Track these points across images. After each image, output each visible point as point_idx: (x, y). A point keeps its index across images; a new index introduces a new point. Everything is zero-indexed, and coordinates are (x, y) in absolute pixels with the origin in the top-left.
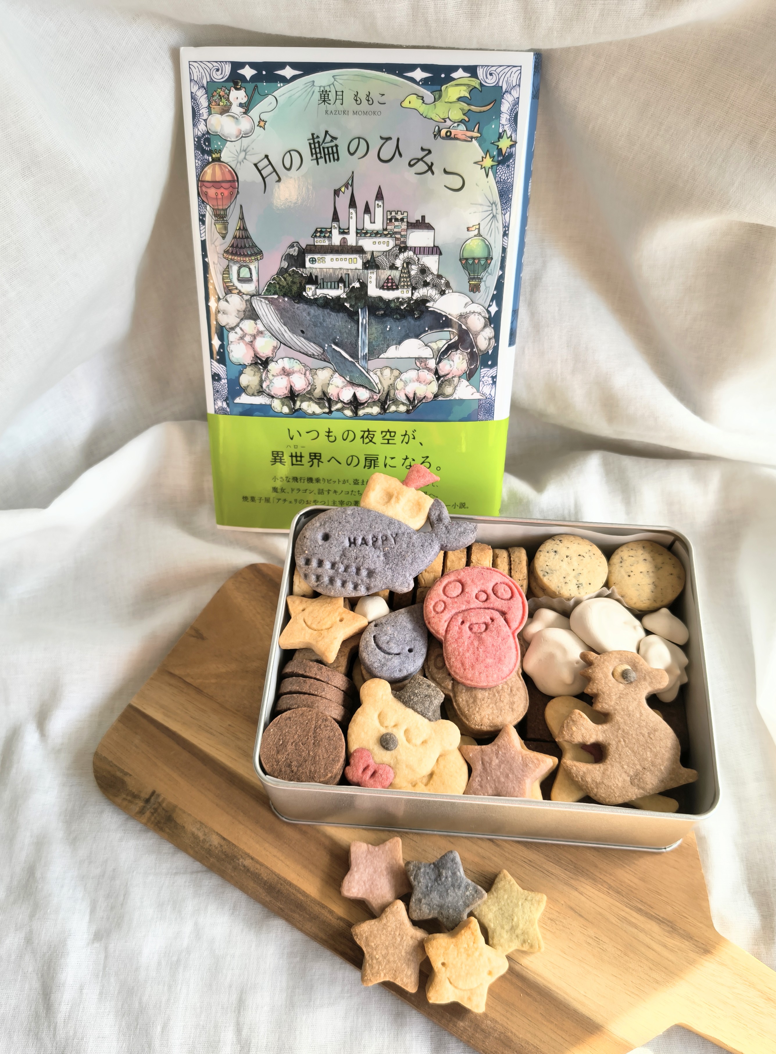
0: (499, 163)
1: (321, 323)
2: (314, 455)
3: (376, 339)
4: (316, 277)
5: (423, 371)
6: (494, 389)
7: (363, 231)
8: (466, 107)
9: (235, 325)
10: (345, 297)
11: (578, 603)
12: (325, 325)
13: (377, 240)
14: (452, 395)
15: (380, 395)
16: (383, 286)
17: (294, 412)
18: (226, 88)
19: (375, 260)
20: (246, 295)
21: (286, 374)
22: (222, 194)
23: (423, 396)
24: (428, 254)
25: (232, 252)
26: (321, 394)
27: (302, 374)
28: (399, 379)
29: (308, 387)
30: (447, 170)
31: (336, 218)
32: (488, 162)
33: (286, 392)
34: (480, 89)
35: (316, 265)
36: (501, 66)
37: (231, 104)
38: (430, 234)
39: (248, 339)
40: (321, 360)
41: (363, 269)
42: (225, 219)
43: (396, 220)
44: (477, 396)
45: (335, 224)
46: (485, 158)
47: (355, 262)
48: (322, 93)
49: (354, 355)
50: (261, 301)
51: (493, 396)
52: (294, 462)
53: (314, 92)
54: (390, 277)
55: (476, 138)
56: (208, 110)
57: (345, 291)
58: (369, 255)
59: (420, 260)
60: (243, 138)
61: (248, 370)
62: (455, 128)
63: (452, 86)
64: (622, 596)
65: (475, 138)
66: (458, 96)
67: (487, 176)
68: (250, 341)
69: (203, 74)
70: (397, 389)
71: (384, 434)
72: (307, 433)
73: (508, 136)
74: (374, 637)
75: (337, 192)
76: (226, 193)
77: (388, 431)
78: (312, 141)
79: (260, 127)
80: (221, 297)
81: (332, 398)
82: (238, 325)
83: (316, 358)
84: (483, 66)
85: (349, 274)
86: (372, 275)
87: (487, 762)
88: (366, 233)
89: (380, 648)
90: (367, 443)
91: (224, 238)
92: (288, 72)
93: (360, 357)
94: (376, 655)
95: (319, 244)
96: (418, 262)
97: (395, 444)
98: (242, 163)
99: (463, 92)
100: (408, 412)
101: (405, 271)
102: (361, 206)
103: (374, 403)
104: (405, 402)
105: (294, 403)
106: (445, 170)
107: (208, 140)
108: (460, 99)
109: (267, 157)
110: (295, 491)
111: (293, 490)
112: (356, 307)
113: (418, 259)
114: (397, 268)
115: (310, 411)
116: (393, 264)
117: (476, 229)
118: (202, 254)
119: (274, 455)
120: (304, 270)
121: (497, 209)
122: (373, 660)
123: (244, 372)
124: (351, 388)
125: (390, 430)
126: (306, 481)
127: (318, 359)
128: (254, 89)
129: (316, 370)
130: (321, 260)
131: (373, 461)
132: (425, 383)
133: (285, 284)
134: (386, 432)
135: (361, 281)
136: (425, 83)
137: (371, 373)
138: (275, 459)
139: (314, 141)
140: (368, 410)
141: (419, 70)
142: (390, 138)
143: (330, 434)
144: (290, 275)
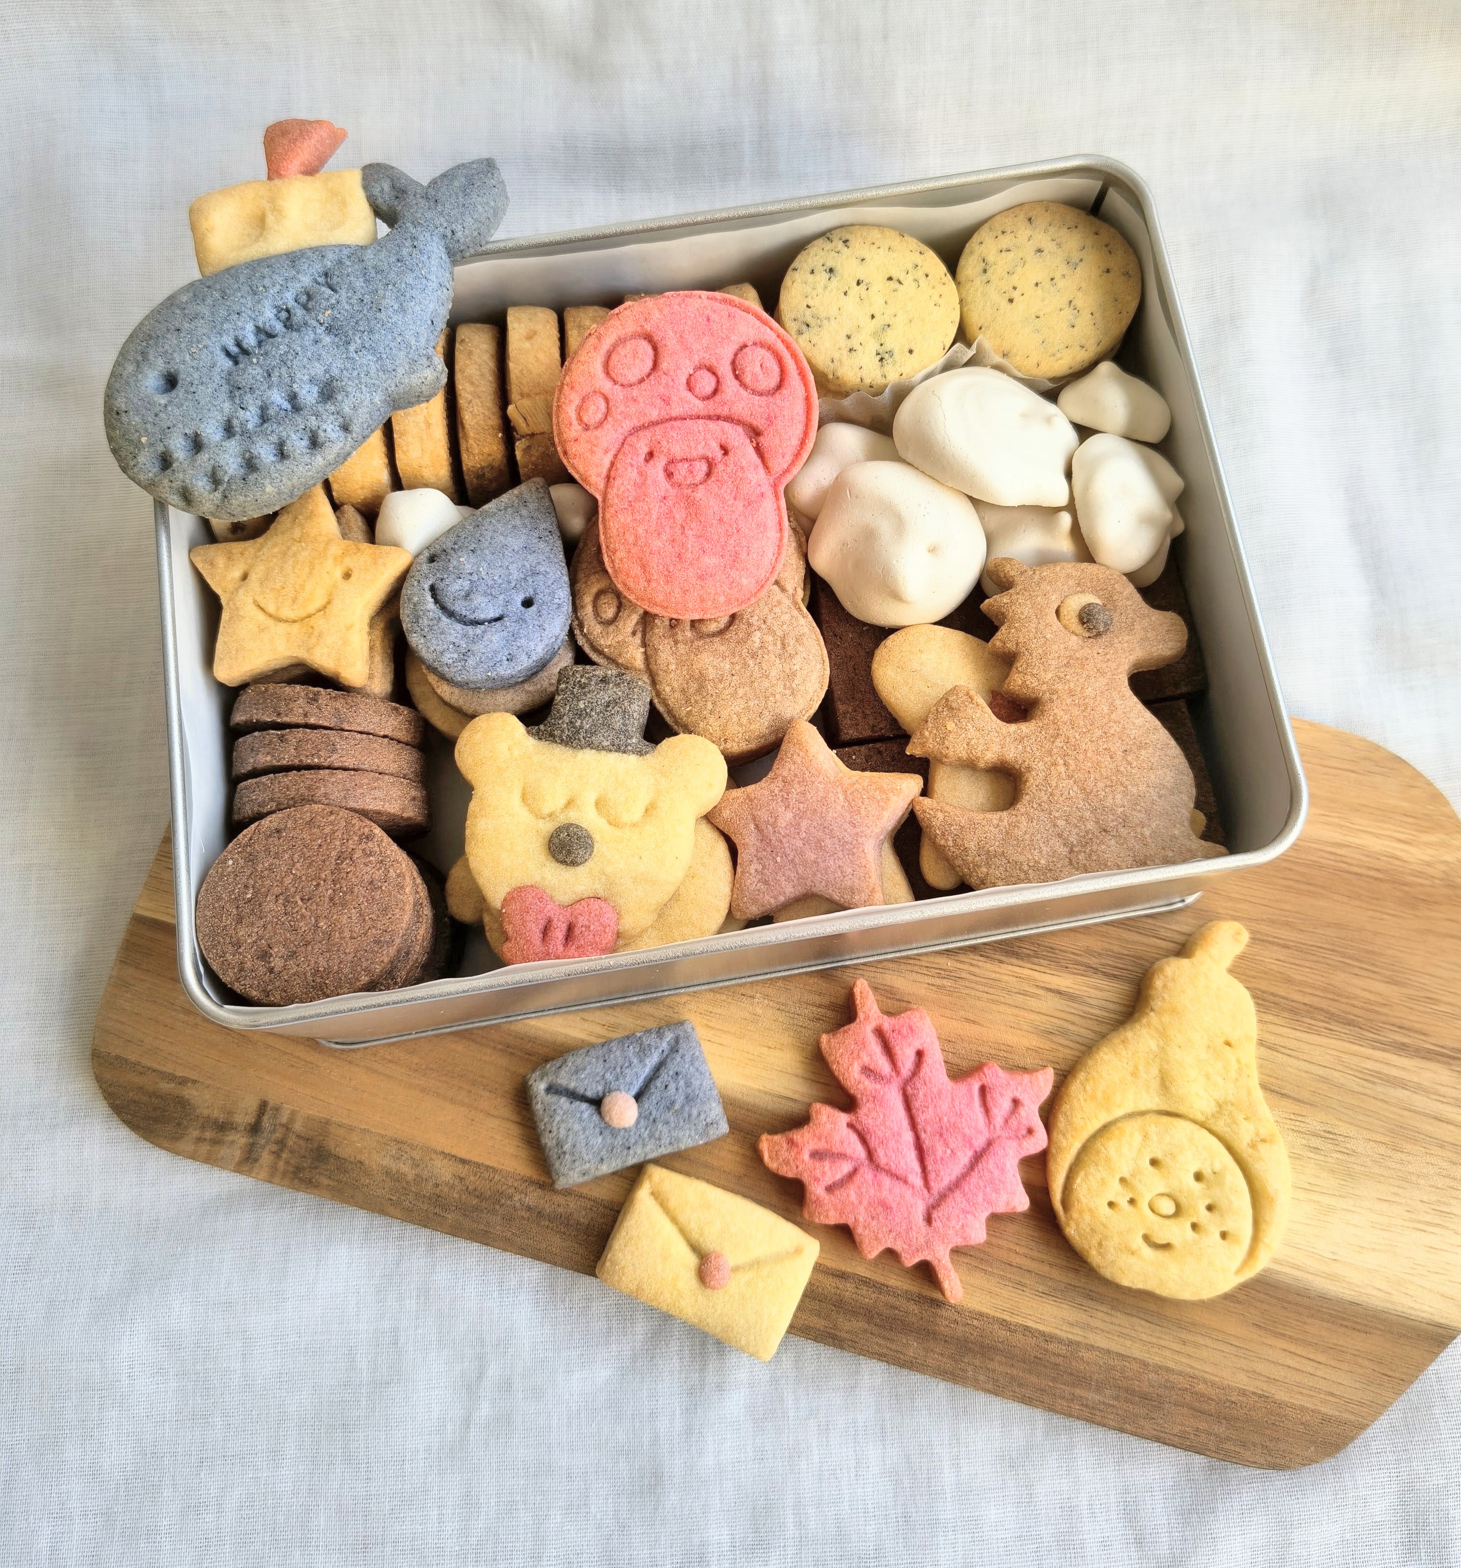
11: (901, 394)
64: (1004, 355)
74: (433, 589)
87: (768, 822)
89: (451, 614)
94: (442, 633)
122: (439, 648)
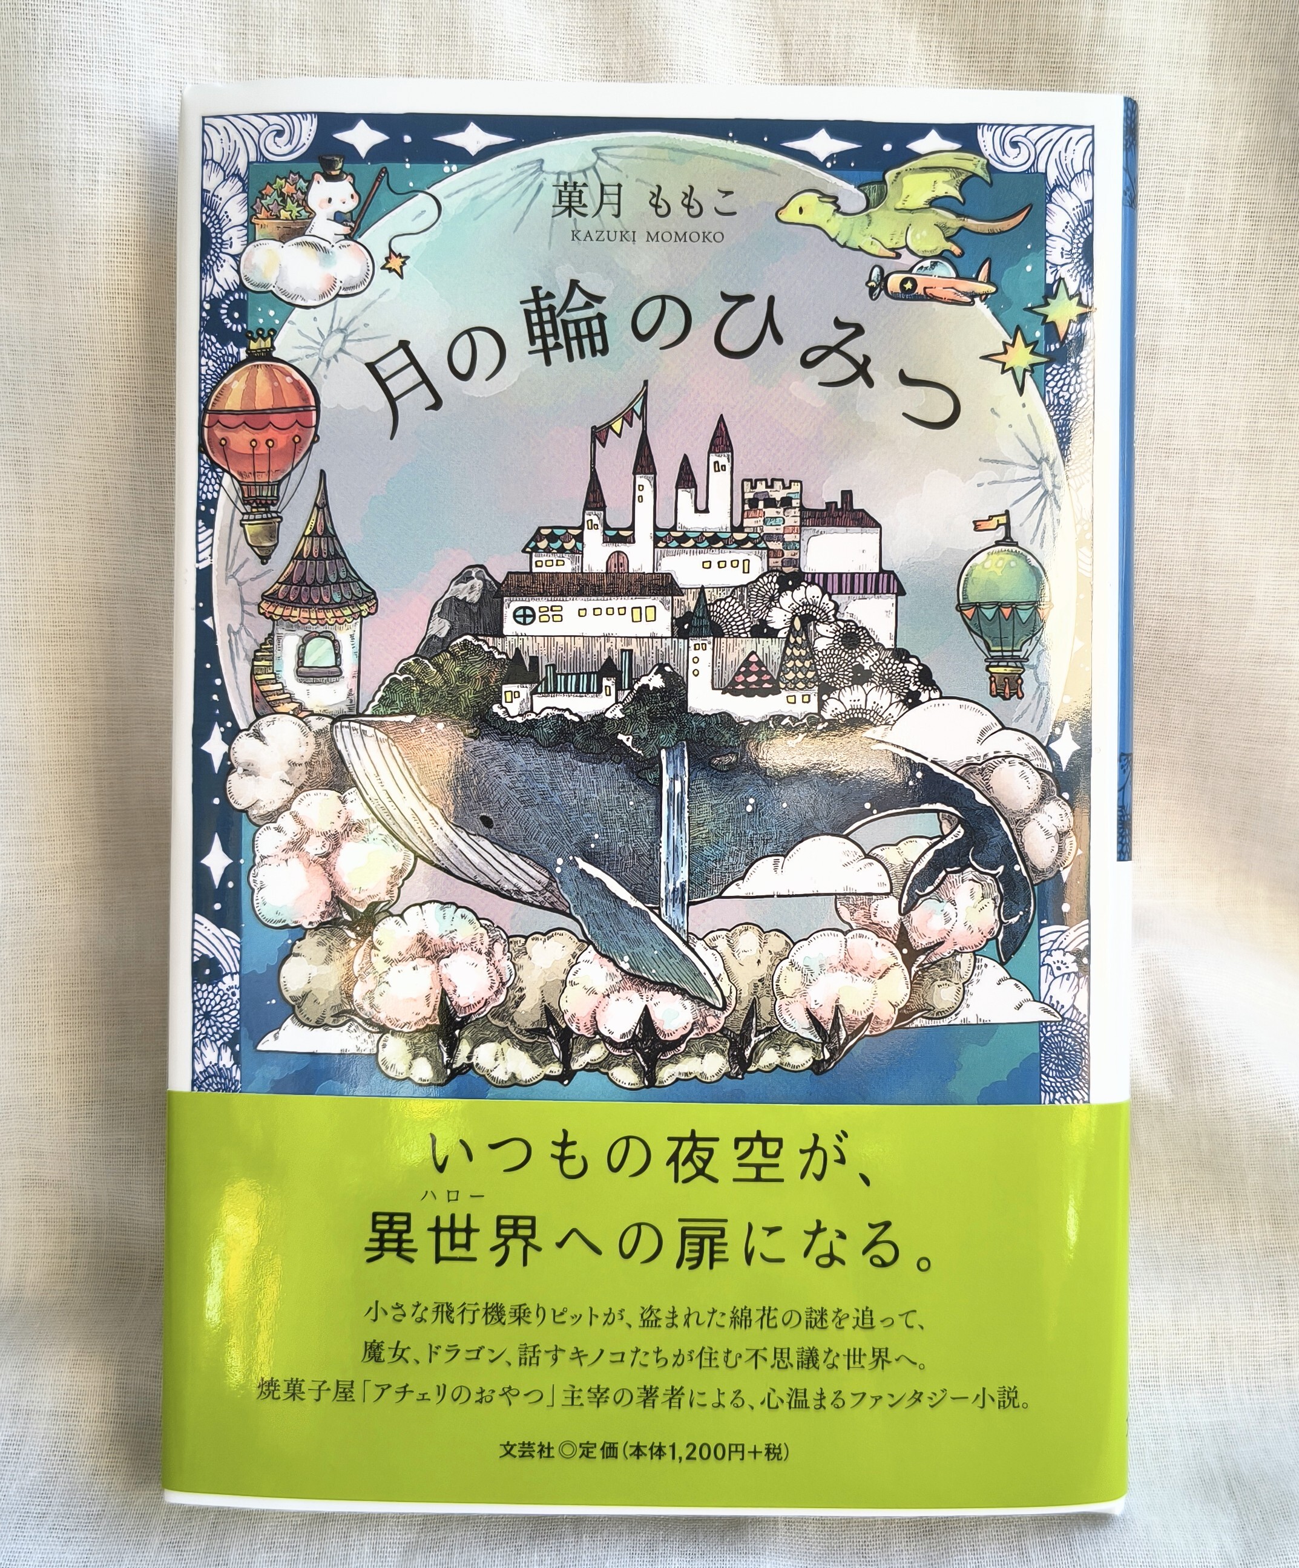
0: (1052, 358)
1: (543, 794)
2: (511, 1222)
3: (713, 839)
4: (534, 660)
5: (861, 936)
6: (1084, 991)
7: (673, 534)
8: (953, 222)
9: (278, 804)
10: (621, 716)
12: (557, 800)
13: (715, 557)
14: (955, 1011)
15: (727, 1014)
16: (734, 682)
17: (450, 1079)
18: (300, 177)
19: (709, 612)
20: (320, 715)
21: (428, 954)
22: (270, 443)
23: (865, 1016)
24: (865, 592)
25: (287, 596)
26: (537, 1015)
27: (480, 953)
28: (786, 963)
29: (497, 992)
30: (910, 374)
31: (595, 499)
32: (1021, 357)
33: (427, 1012)
34: (989, 180)
35: (536, 628)
36: (1039, 126)
37: (312, 214)
38: (867, 538)
39: (315, 847)
40: (541, 907)
41: (672, 637)
42: (272, 508)
43: (770, 503)
44: (1034, 1013)
45: (594, 517)
46: (1013, 345)
47: (651, 617)
48: (562, 189)
49: (646, 891)
50: (363, 733)
51: (1084, 1011)
52: (445, 1251)
53: (541, 186)
54: (753, 658)
55: (984, 297)
56: (245, 232)
57: (620, 700)
58: (691, 596)
59: (841, 610)
60: (339, 299)
61: (309, 946)
62: (926, 272)
63: (914, 171)
65: (980, 295)
66: (930, 195)
67: (1021, 390)
68: (320, 852)
69: (240, 144)
70: (783, 996)
71: (744, 1146)
72: (493, 1147)
73: (1072, 292)
75: (599, 435)
76: (282, 440)
77: (759, 1137)
78: (532, 306)
79: (390, 270)
80: (242, 725)
81: (573, 1028)
82: (286, 807)
83: (526, 903)
84: (993, 125)
85: (631, 651)
86: (700, 653)
88: (684, 538)
90: (685, 1181)
91: (264, 559)
92: (473, 139)
93: (663, 895)
95: (544, 569)
96: (834, 616)
97: (782, 1180)
98: (333, 360)
99: (945, 186)
100: (817, 1067)
101: (799, 640)
102: (668, 469)
103: (709, 1042)
104: (807, 1034)
105: (453, 1047)
106: (902, 374)
107: (240, 306)
108: (934, 203)
109: (404, 345)
110: (443, 1356)
111: (433, 1351)
112: (652, 745)
113: (837, 607)
114: (773, 633)
115: (501, 1075)
116: (764, 623)
117: (999, 525)
118: (197, 606)
119: (379, 1227)
120: (499, 640)
121: (1054, 476)
123: (295, 950)
124: (634, 995)
125: (763, 1135)
126: (479, 1315)
127: (532, 905)
128: (378, 179)
129: (526, 938)
130: (550, 613)
131: (707, 1242)
132: (870, 972)
133: (438, 682)
134: (751, 1140)
135: (668, 669)
136: (839, 164)
137: (699, 947)
138: (382, 1240)
139: (538, 305)
140: (690, 1066)
141: (823, 134)
142: (749, 298)
143: (568, 1152)
144: (454, 656)
